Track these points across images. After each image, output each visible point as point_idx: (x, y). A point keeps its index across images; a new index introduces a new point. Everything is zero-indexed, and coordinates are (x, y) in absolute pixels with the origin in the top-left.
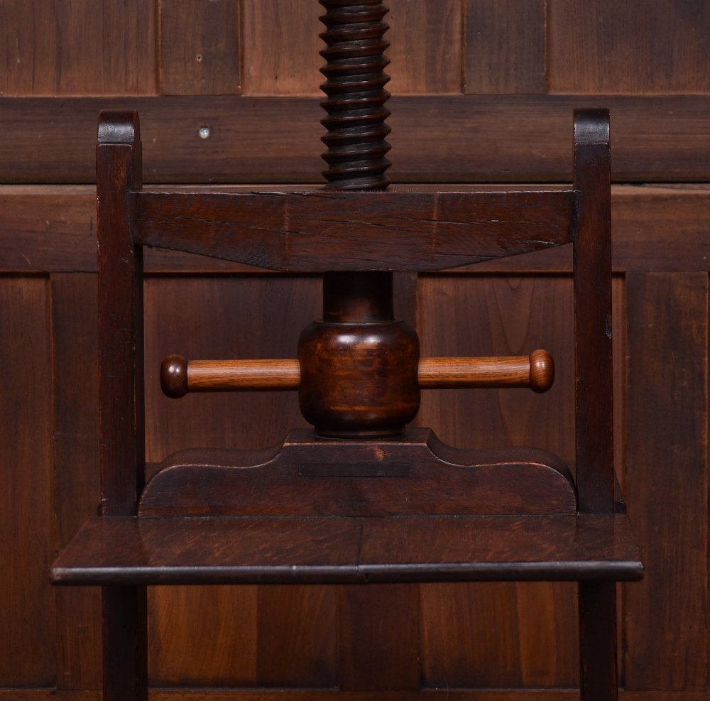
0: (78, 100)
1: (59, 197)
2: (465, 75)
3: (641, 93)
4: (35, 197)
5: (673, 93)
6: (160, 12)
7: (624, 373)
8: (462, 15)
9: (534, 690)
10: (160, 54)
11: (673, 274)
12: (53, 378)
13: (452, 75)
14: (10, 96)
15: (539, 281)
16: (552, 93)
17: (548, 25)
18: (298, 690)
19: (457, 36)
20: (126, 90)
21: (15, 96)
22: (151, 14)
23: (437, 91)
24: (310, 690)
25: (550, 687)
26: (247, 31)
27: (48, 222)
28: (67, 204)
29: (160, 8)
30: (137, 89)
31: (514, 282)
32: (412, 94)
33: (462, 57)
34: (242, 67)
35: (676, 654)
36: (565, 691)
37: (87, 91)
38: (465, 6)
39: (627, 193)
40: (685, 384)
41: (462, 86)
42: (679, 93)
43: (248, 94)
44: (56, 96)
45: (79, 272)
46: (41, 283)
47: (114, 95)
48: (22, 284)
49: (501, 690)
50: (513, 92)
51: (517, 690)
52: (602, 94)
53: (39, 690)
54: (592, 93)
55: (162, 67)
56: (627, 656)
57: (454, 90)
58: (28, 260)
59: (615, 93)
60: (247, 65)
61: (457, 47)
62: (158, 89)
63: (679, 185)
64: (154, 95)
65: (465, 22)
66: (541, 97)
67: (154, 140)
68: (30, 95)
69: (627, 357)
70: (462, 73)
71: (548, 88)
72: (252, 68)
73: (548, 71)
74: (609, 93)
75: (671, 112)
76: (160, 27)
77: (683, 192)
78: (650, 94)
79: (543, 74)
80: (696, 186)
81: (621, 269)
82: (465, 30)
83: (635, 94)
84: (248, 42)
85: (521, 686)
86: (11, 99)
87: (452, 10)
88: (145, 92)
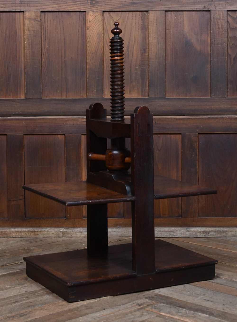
0: (71, 99)
1: (67, 118)
2: (149, 94)
3: (184, 97)
4: (62, 119)
5: (191, 97)
6: (87, 81)
7: (181, 154)
8: (148, 82)
9: (163, 218)
10: (87, 90)
11: (191, 134)
12: (65, 155)
13: (147, 94)
14: (57, 98)
15: (164, 135)
16: (166, 97)
17: (166, 84)
18: (115, 218)
19: (147, 86)
20: (80, 97)
21: (58, 98)
22: (85, 81)
23: (143, 97)
24: (118, 218)
25: (166, 217)
26: (105, 85)
27: (64, 124)
28: (68, 120)
29: (87, 80)
30: (82, 97)
31: (159, 135)
32: (138, 98)
33: (148, 90)
34: (104, 92)
35: (192, 210)
36: (169, 218)
37: (72, 97)
38: (149, 80)
39: (181, 117)
40: (194, 156)
41: (148, 96)
42: (192, 97)
43: (105, 98)
44: (66, 98)
45: (71, 134)
46: (63, 136)
47: (78, 98)
48: (59, 136)
49: (157, 218)
50: (159, 97)
51: (160, 218)
52: (176, 97)
53: (62, 219)
54: (174, 97)
55: (88, 92)
56: (182, 211)
57: (147, 97)
58: (60, 131)
59: (179, 97)
60: (105, 92)
61: (147, 88)
62: (87, 97)
63: (192, 116)
64: (86, 98)
65: (149, 83)
66: (164, 98)
67: (86, 107)
68: (61, 98)
69: (182, 150)
70: (148, 93)
71: (166, 96)
72: (106, 92)
73: (166, 93)
74: (178, 97)
75: (190, 101)
76: (87, 84)
77: (193, 117)
78: (186, 97)
79: (165, 94)
80: (196, 116)
81: (181, 133)
82: (149, 85)
83: (183, 98)
84: (105, 87)
85: (161, 217)
86: (57, 99)
87: (146, 81)
88: (84, 97)
